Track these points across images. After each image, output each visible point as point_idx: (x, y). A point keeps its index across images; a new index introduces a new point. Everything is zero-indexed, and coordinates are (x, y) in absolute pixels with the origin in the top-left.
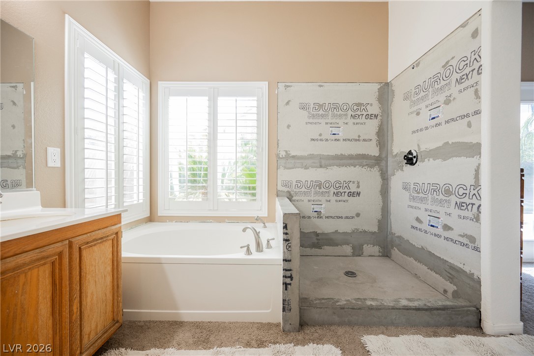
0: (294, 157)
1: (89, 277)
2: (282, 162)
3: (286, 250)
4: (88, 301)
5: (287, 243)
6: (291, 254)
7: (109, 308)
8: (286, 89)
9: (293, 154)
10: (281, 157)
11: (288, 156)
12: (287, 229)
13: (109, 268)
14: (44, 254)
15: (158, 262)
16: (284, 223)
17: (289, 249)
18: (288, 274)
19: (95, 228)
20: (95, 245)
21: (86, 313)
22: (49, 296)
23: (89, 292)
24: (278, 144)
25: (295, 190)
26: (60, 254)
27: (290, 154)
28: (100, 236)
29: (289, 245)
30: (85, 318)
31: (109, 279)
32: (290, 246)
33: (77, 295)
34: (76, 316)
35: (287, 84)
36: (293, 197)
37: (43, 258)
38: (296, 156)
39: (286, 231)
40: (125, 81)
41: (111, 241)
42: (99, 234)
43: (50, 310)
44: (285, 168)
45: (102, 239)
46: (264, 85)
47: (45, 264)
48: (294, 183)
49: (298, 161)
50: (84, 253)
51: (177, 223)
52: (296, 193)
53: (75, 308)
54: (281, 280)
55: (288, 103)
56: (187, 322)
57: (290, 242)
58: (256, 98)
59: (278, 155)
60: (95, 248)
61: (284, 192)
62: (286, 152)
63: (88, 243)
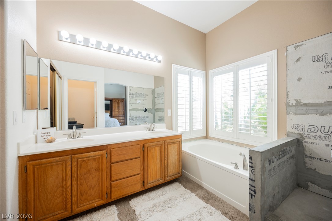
0: (305, 105)
1: (170, 154)
2: (293, 109)
3: (251, 173)
4: (170, 161)
5: (252, 169)
6: (255, 177)
7: (177, 167)
8: (295, 49)
9: (304, 101)
10: (291, 105)
11: (298, 104)
12: (251, 160)
13: (177, 153)
14: (158, 144)
15: (194, 157)
16: (249, 156)
17: (253, 173)
18: (253, 189)
19: (172, 139)
20: (172, 144)
21: (169, 165)
22: (159, 155)
23: (170, 159)
24: (287, 95)
25: (307, 133)
26: (162, 145)
27: (301, 102)
28: (173, 142)
29: (253, 170)
30: (169, 167)
31: (176, 157)
32: (254, 172)
33: (166, 158)
34: (166, 164)
35: (297, 45)
36: (305, 139)
37: (158, 145)
38: (309, 103)
39: (251, 161)
40: (193, 77)
41: (177, 144)
42: (173, 141)
43: (159, 159)
44: (295, 114)
45: (174, 143)
46: (274, 53)
47: (158, 146)
48: (307, 127)
49: (311, 108)
50: (168, 146)
51: (217, 142)
52: (309, 137)
53: (166, 162)
54: (248, 191)
55: (298, 60)
56: (205, 189)
57: (254, 169)
58: (266, 65)
59: (288, 105)
60: (172, 145)
61: (295, 133)
62: (297, 100)
63: (169, 143)
